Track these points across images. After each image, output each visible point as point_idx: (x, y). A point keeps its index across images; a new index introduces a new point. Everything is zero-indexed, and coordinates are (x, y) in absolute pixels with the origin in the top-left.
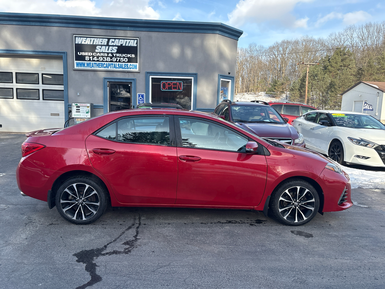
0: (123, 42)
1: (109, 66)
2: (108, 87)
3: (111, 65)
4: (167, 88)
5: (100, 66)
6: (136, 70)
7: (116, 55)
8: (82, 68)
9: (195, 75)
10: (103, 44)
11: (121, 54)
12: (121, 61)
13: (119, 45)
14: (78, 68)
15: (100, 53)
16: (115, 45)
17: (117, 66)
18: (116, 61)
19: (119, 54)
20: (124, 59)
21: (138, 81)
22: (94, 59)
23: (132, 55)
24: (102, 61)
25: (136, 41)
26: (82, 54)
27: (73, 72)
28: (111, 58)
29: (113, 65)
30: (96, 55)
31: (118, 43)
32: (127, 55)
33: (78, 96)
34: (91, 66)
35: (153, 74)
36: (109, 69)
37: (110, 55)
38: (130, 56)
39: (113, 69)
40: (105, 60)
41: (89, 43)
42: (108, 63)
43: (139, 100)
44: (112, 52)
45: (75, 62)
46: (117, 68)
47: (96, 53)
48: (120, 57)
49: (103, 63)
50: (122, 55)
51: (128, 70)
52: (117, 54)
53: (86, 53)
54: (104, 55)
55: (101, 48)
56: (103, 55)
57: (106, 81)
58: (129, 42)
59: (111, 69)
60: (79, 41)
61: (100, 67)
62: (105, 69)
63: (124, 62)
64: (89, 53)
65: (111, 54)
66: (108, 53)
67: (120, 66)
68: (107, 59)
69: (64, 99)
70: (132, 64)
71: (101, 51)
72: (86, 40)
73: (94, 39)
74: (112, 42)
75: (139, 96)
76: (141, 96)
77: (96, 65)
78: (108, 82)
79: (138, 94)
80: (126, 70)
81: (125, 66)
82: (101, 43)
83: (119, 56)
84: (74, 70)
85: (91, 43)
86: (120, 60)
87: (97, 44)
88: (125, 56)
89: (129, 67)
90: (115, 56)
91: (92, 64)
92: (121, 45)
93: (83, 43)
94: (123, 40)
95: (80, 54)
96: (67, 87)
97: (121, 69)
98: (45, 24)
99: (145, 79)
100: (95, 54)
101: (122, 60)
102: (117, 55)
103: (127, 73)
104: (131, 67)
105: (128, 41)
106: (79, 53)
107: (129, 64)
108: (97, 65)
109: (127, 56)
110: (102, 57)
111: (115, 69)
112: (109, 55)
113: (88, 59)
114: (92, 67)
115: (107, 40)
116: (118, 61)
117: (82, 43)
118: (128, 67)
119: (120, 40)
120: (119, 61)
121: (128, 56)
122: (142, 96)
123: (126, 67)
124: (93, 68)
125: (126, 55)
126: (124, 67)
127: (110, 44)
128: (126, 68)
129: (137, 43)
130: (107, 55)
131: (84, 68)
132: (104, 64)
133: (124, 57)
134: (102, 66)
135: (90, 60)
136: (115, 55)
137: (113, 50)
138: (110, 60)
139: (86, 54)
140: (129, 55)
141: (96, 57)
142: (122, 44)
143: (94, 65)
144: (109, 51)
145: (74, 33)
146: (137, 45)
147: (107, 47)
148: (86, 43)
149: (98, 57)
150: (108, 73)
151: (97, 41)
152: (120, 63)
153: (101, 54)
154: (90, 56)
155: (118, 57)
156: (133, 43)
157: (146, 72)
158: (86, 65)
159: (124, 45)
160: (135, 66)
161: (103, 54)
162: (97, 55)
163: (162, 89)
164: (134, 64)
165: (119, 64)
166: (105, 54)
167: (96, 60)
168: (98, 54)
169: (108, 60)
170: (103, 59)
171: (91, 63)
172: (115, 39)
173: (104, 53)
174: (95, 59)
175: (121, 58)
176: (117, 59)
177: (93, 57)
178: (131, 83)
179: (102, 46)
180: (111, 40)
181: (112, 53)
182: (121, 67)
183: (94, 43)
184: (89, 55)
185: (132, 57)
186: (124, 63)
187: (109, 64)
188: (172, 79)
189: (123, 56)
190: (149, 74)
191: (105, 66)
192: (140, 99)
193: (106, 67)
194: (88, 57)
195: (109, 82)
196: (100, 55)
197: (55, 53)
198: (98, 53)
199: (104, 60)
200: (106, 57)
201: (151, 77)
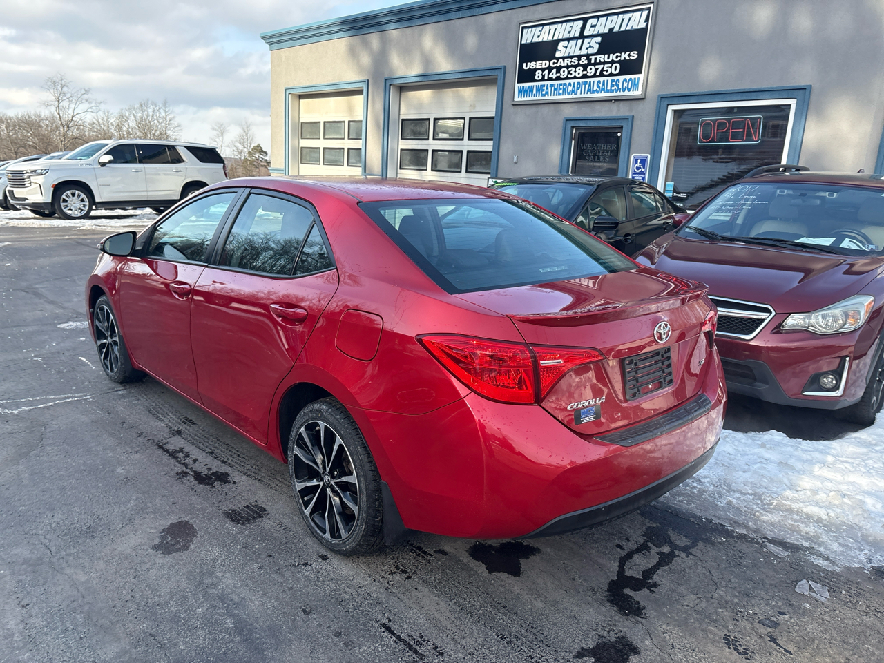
0: (614, 23)
1: (578, 89)
2: (573, 142)
3: (583, 86)
4: (714, 137)
5: (561, 91)
6: (636, 93)
7: (596, 59)
8: (528, 99)
9: (801, 92)
10: (572, 35)
11: (606, 56)
12: (605, 73)
13: (606, 31)
14: (520, 99)
15: (563, 58)
16: (596, 32)
17: (595, 88)
18: (594, 76)
19: (603, 56)
20: (611, 67)
21: (636, 123)
22: (550, 76)
23: (632, 54)
24: (567, 78)
25: (645, 13)
26: (531, 68)
27: (512, 109)
28: (585, 67)
29: (587, 86)
30: (555, 65)
31: (603, 26)
32: (619, 54)
33: (515, 163)
34: (544, 93)
35: (676, 100)
36: (579, 96)
37: (584, 61)
38: (627, 58)
39: (586, 96)
40: (571, 74)
41: (545, 39)
42: (576, 81)
43: (634, 173)
44: (589, 52)
45: (517, 85)
46: (594, 92)
47: (556, 61)
48: (605, 63)
49: (567, 82)
50: (608, 58)
51: (618, 94)
52: (599, 56)
53: (538, 63)
54: (571, 62)
55: (566, 47)
56: (570, 64)
57: (570, 125)
58: (630, 19)
59: (583, 96)
60: (529, 36)
61: (560, 94)
62: (570, 96)
63: (611, 75)
64: (544, 62)
65: (585, 58)
66: (579, 57)
67: (601, 85)
68: (575, 71)
69: (490, 169)
70: (628, 77)
71: (566, 55)
72: (541, 31)
73: (555, 26)
74: (592, 26)
75: (636, 163)
76: (639, 161)
77: (553, 88)
78: (573, 127)
79: (635, 157)
80: (614, 94)
81: (612, 86)
82: (569, 32)
83: (602, 61)
84: (513, 105)
85: (550, 39)
86: (602, 70)
87: (560, 37)
88: (615, 59)
89: (620, 87)
90: (593, 61)
91: (545, 88)
92: (611, 30)
93: (535, 40)
94: (616, 16)
95: (526, 66)
96: (498, 146)
97: (602, 94)
98: (477, 11)
99: (654, 116)
100: (554, 63)
101: (607, 71)
102: (600, 58)
103: (616, 102)
104: (625, 85)
105: (627, 16)
106: (525, 64)
107: (621, 78)
108: (555, 89)
109: (619, 59)
110: (568, 67)
111: (589, 95)
112: (581, 62)
113: (541, 77)
114: (544, 95)
115: (580, 23)
116: (598, 73)
117: (533, 41)
118: (618, 85)
119: (610, 18)
120: (602, 75)
121: (622, 59)
122: (643, 162)
123: (613, 88)
124: (546, 97)
125: (617, 57)
126: (609, 88)
127: (586, 33)
128: (612, 91)
129: (647, 20)
130: (577, 62)
131: (531, 99)
132: (570, 84)
133: (613, 62)
134: (564, 89)
135: (543, 79)
136: (593, 58)
137: (590, 46)
138: (581, 75)
139: (537, 65)
140: (624, 56)
141: (554, 71)
142: (613, 29)
143: (550, 88)
144: (584, 52)
145: (521, 20)
146: (647, 25)
147: (580, 41)
148: (540, 40)
149: (559, 69)
150: (576, 107)
151: (561, 31)
152: (601, 79)
153: (566, 60)
154: (543, 70)
155: (600, 63)
156: (636, 21)
157: (659, 95)
158: (534, 92)
159: (616, 30)
160: (635, 82)
161: (570, 60)
162: (558, 65)
163: (701, 141)
164: (633, 76)
165: (599, 82)
166: (573, 60)
167: (554, 78)
168: (561, 63)
169: (577, 75)
170: (569, 73)
171: (544, 86)
172: (598, 17)
173: (572, 57)
174: (554, 74)
175: (606, 66)
176: (596, 70)
177: (550, 69)
178: (622, 127)
179: (569, 40)
180: (590, 22)
181: (588, 56)
182: (603, 90)
183: (556, 38)
184: (544, 66)
185: (631, 58)
186: (610, 78)
187: (578, 83)
188: (735, 110)
189: (610, 60)
190: (666, 102)
191: (570, 88)
192: (638, 168)
193: (574, 91)
194: (540, 72)
195: (577, 128)
196: (563, 65)
197: (487, 71)
198: (561, 60)
199: (569, 76)
200: (575, 67)
201: (671, 108)
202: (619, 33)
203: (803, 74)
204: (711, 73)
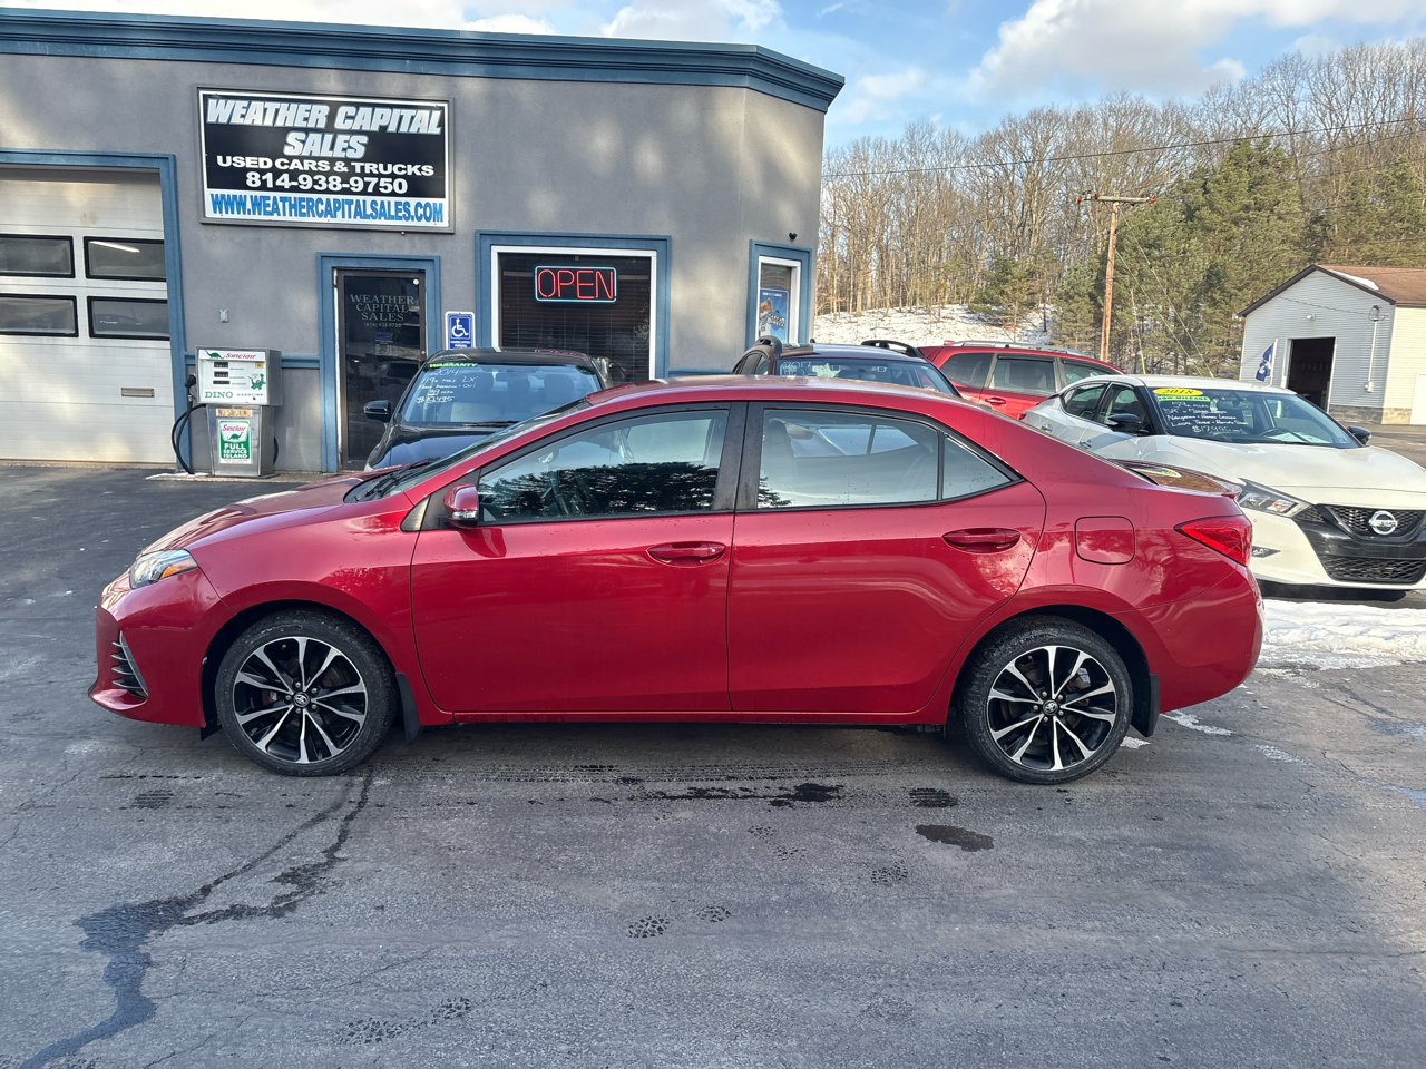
0: (388, 119)
1: (337, 209)
2: (336, 290)
3: (346, 206)
4: (557, 291)
5: (304, 211)
6: (439, 224)
7: (363, 168)
8: (236, 216)
9: (661, 243)
10: (311, 125)
11: (381, 166)
12: (382, 190)
13: (375, 128)
14: (218, 215)
15: (301, 159)
16: (356, 127)
17: (369, 211)
18: (364, 192)
19: (375, 165)
20: (392, 183)
21: (446, 267)
22: (278, 183)
23: (424, 168)
24: (312, 191)
25: (437, 114)
26: (235, 165)
27: (203, 232)
28: (345, 178)
29: (353, 207)
30: (286, 167)
31: (370, 120)
32: (403, 166)
33: (224, 322)
34: (269, 209)
35: (503, 240)
36: (339, 220)
37: (340, 167)
38: (418, 173)
39: (352, 221)
40: (320, 185)
41: (258, 122)
42: (332, 197)
43: (452, 338)
44: (349, 156)
45: (208, 192)
46: (367, 217)
47: (286, 161)
48: (380, 176)
49: (315, 197)
50: (385, 169)
51: (410, 223)
52: (367, 165)
53: (248, 159)
54: (317, 166)
55: (304, 142)
56: (314, 169)
57: (330, 264)
58: (413, 118)
59: (346, 220)
60: (219, 112)
61: (303, 215)
62: (323, 220)
63: (393, 194)
64: (262, 160)
65: (343, 164)
66: (332, 161)
67: (378, 208)
68: (327, 182)
69: (168, 333)
70: (424, 201)
71: (306, 153)
72: (247, 108)
73: (277, 105)
74: (348, 117)
75: (454, 323)
76: (458, 321)
77: (287, 204)
78: (333, 268)
79: (450, 316)
80: (403, 223)
81: (397, 210)
82: (306, 119)
83: (376, 172)
84: (203, 224)
85: (268, 122)
86: (377, 185)
87: (289, 124)
88: (397, 172)
89: (413, 213)
90: (358, 170)
91: (271, 202)
92: (383, 128)
93: (236, 120)
94: (389, 110)
95: (225, 161)
96: (178, 290)
97: (383, 222)
98: (90, 49)
99: (472, 258)
100: (283, 164)
101: (386, 188)
102: (368, 167)
103: (408, 235)
104: (420, 211)
105: (408, 114)
106: (220, 158)
107: (413, 201)
108: (291, 206)
109: (403, 172)
110: (311, 173)
111: (359, 221)
112: (336, 169)
113: (258, 184)
114: (271, 214)
115: (325, 109)
116: (370, 189)
117: (232, 122)
118: (408, 212)
119: (378, 111)
120: (376, 192)
121: (410, 173)
122: (465, 322)
123: (400, 214)
124: (275, 217)
125: (400, 169)
126: (393, 213)
127: (339, 124)
128: (400, 219)
129: (441, 124)
130: (328, 168)
131: (241, 216)
132: (320, 200)
133: (393, 176)
134: (310, 208)
135: (263, 187)
136: (358, 166)
137: (349, 147)
138: (339, 188)
139: (249, 162)
140: (411, 170)
141: (286, 176)
142: (386, 127)
143: (280, 204)
144: (338, 153)
145: (201, 82)
146: (443, 131)
147: (329, 137)
148: (247, 121)
149: (294, 175)
150: (336, 237)
151: (289, 115)
152: (378, 199)
153: (306, 162)
154: (262, 172)
155: (371, 175)
156: (425, 123)
157: (477, 231)
158: (249, 206)
159: (392, 129)
160: (435, 209)
161: (314, 163)
162: (292, 167)
163: (540, 296)
164: (431, 201)
165: (374, 202)
166: (320, 163)
167: (287, 187)
168: (295, 164)
169: (332, 188)
170: (315, 182)
171: (268, 198)
172: (358, 105)
173: (317, 159)
174: (284, 180)
175: (383, 180)
176: (366, 184)
177: (277, 173)
178: (422, 272)
179: (307, 131)
180: (342, 111)
181: (347, 161)
182: (383, 214)
183: (279, 123)
184: (262, 166)
185: (424, 174)
186: (393, 200)
187: (336, 201)
188: (577, 259)
189: (389, 172)
190: (488, 240)
191: (322, 208)
192: (458, 332)
193: (328, 212)
194: (257, 175)
195: (339, 269)
196: (301, 168)
197: (132, 160)
198: (295, 161)
199: (316, 187)
200: (327, 174)
201: (496, 250)
202: (397, 135)
203: (660, 223)
204: (544, 210)
